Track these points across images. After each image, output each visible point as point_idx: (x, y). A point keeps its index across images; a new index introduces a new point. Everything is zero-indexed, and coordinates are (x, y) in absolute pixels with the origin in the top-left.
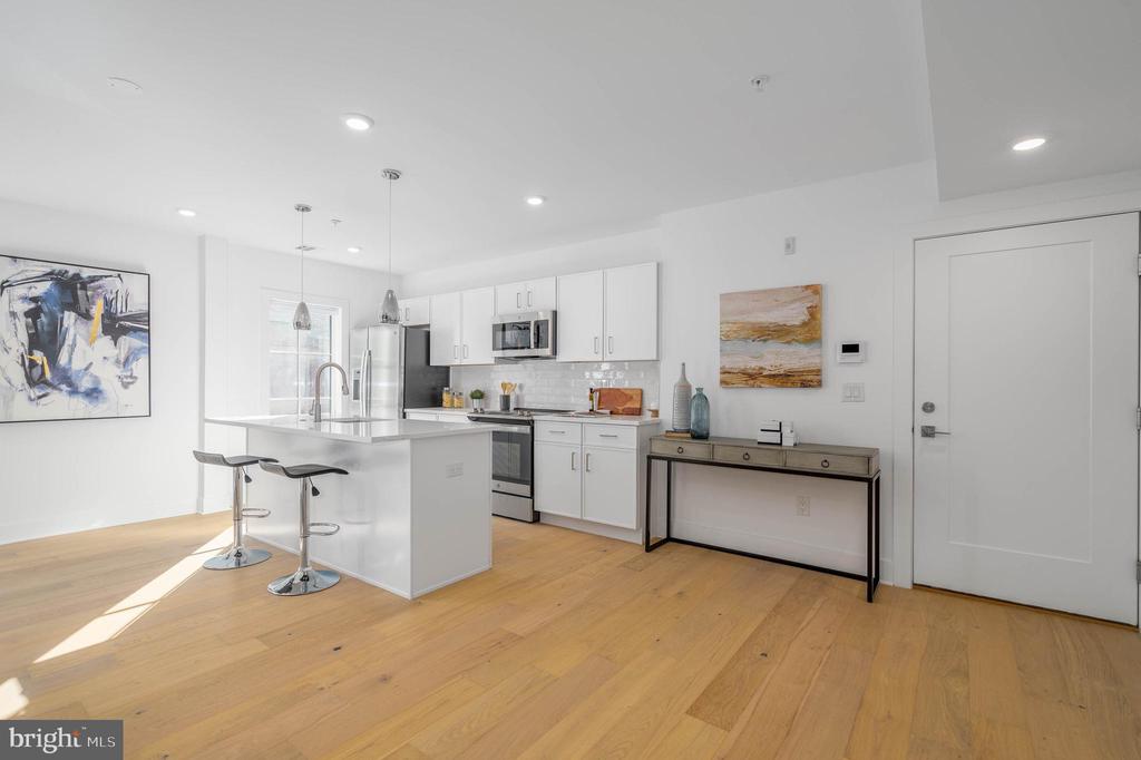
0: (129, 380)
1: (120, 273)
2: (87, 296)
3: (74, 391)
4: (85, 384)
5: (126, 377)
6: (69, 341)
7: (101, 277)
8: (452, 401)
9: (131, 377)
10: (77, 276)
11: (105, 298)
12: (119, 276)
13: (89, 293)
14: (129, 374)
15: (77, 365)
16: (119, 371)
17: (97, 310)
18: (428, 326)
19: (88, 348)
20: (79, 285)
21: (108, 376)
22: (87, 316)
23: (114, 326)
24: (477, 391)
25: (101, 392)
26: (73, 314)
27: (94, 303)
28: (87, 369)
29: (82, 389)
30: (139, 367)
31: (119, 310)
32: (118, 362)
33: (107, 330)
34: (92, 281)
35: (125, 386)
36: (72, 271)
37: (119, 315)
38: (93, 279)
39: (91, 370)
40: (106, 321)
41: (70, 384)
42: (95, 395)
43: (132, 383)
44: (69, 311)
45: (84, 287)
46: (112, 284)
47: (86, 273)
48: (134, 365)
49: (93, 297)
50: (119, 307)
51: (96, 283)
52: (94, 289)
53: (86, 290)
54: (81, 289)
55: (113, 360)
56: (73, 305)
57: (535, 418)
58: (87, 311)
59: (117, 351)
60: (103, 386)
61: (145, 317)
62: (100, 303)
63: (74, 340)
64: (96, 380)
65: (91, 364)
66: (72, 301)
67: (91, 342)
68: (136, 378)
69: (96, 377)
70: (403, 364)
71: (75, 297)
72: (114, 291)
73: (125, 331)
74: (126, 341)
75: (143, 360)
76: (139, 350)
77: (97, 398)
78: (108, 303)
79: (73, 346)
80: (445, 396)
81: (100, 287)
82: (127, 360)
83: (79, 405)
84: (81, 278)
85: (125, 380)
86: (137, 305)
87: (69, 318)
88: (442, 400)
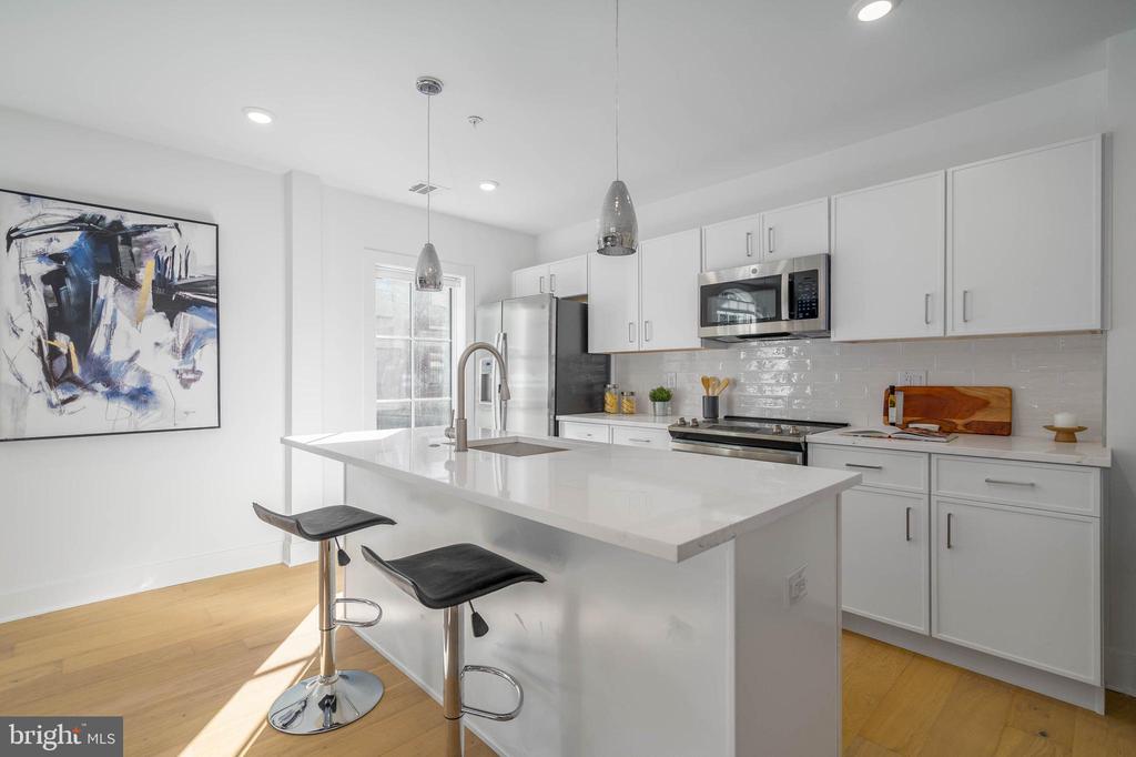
0: (191, 376)
1: (177, 222)
2: (132, 254)
3: (114, 393)
4: (130, 382)
5: (187, 372)
6: (106, 320)
7: (151, 226)
8: (619, 405)
9: (193, 371)
10: (117, 225)
11: (157, 258)
12: (176, 225)
13: (135, 250)
14: (190, 367)
15: (118, 355)
16: (176, 363)
17: (146, 275)
18: (585, 297)
19: (133, 331)
20: (120, 238)
21: (161, 369)
22: (131, 283)
23: (171, 298)
24: (661, 390)
25: (151, 393)
26: (112, 281)
27: (141, 265)
28: (131, 360)
29: (125, 390)
30: (204, 357)
31: (177, 276)
32: (174, 349)
33: (159, 304)
34: (140, 233)
35: (186, 384)
36: (111, 216)
37: (176, 282)
38: (140, 230)
39: (138, 361)
40: (159, 291)
41: (108, 383)
42: (143, 398)
43: (195, 380)
44: (106, 275)
45: (127, 241)
46: (166, 238)
47: (130, 221)
48: (197, 355)
49: (139, 255)
50: (176, 271)
51: (145, 236)
52: (142, 244)
53: (130, 245)
54: (123, 243)
55: (168, 347)
56: (112, 267)
57: (810, 438)
58: (132, 276)
59: (173, 335)
60: (155, 385)
61: (212, 286)
62: (150, 264)
63: (114, 318)
64: (145, 376)
65: (137, 353)
66: (109, 261)
67: (138, 320)
68: (200, 373)
69: (144, 372)
70: (554, 352)
71: (115, 256)
72: (170, 249)
73: (185, 305)
74: (187, 320)
75: (210, 346)
76: (204, 333)
77: (146, 402)
78: (161, 265)
79: (112, 327)
80: (609, 398)
81: (149, 242)
82: (187, 347)
83: (120, 414)
84: (125, 228)
85: (185, 376)
86: (201, 269)
87: (107, 286)
88: (603, 403)
